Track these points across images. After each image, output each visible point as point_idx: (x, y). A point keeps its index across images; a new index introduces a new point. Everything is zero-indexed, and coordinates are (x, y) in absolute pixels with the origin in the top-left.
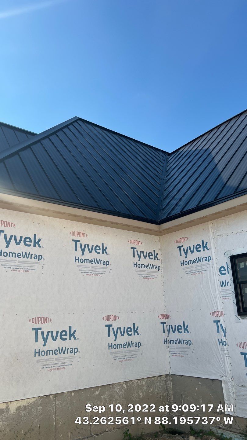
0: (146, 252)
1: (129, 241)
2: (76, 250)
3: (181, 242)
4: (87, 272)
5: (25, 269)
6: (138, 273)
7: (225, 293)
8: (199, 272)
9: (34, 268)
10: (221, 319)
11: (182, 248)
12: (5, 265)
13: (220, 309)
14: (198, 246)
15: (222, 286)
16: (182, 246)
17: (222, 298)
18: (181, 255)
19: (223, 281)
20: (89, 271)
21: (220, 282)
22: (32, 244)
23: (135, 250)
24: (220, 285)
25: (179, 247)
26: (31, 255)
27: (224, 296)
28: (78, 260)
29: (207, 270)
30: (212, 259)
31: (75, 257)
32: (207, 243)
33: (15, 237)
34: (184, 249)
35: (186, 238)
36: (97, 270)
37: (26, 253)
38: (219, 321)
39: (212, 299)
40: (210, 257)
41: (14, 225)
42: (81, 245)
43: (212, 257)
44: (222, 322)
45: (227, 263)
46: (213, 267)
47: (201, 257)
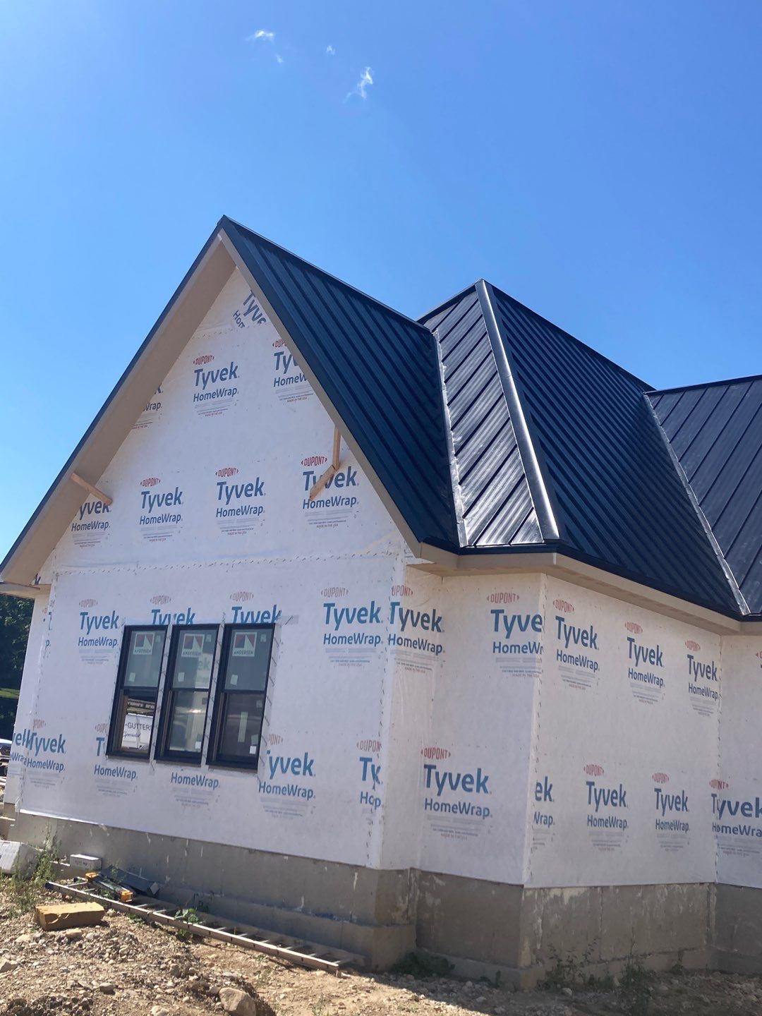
0: (704, 666)
1: (686, 644)
2: (630, 656)
4: (639, 696)
5: (582, 684)
6: (694, 703)
9: (592, 684)
12: (564, 676)
20: (642, 694)
22: (589, 642)
23: (692, 661)
26: (588, 661)
28: (632, 673)
31: (629, 668)
33: (574, 629)
36: (650, 693)
37: (583, 657)
41: (573, 609)
42: (635, 647)
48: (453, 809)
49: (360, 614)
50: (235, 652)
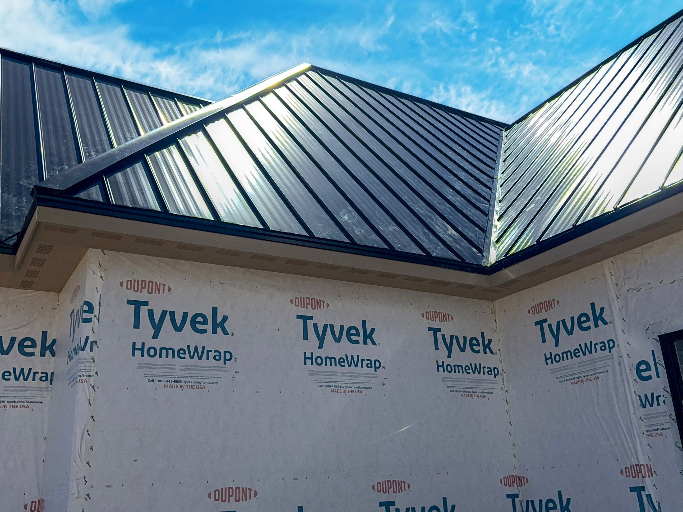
0: (465, 338)
1: (423, 315)
2: (306, 338)
3: (543, 310)
4: (332, 385)
5: (196, 382)
6: (449, 384)
7: (652, 422)
8: (588, 378)
9: (214, 380)
10: (648, 482)
11: (545, 325)
12: (152, 376)
13: (643, 460)
14: (583, 319)
15: (645, 407)
16: (545, 320)
17: (646, 433)
18: (544, 341)
19: (646, 395)
20: (336, 382)
21: (639, 396)
22: (209, 327)
23: (439, 334)
24: (640, 403)
25: (540, 323)
26: (208, 352)
27: (650, 428)
28: (311, 358)
29: (607, 371)
30: (618, 346)
31: (305, 353)
32: (602, 309)
33: (172, 314)
34: (550, 326)
35: (554, 300)
36: (354, 380)
37: (196, 347)
38: (643, 489)
39: (623, 436)
40: (612, 340)
41: (170, 289)
42: (315, 325)
43: (618, 341)
44: (650, 490)
45: (653, 351)
46: (620, 364)
47: (591, 342)
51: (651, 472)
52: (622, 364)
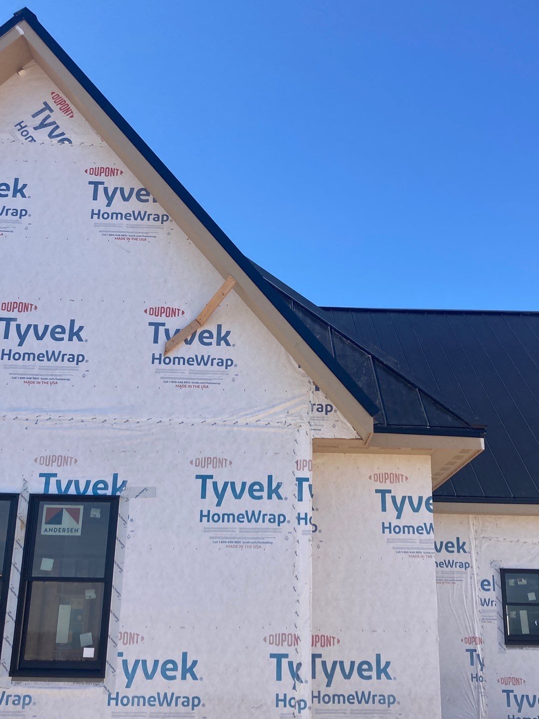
7: (486, 614)
8: (448, 581)
10: (479, 647)
13: (477, 635)
14: (450, 545)
15: (483, 605)
17: (482, 620)
19: (485, 599)
21: (481, 599)
24: (480, 603)
27: (485, 618)
29: (462, 581)
30: (472, 567)
32: (464, 543)
39: (467, 622)
40: (468, 563)
43: (472, 564)
44: (479, 651)
45: (493, 576)
46: (471, 578)
47: (453, 561)
48: (350, 699)
49: (253, 490)
50: (45, 529)
51: (481, 642)
52: (473, 579)
